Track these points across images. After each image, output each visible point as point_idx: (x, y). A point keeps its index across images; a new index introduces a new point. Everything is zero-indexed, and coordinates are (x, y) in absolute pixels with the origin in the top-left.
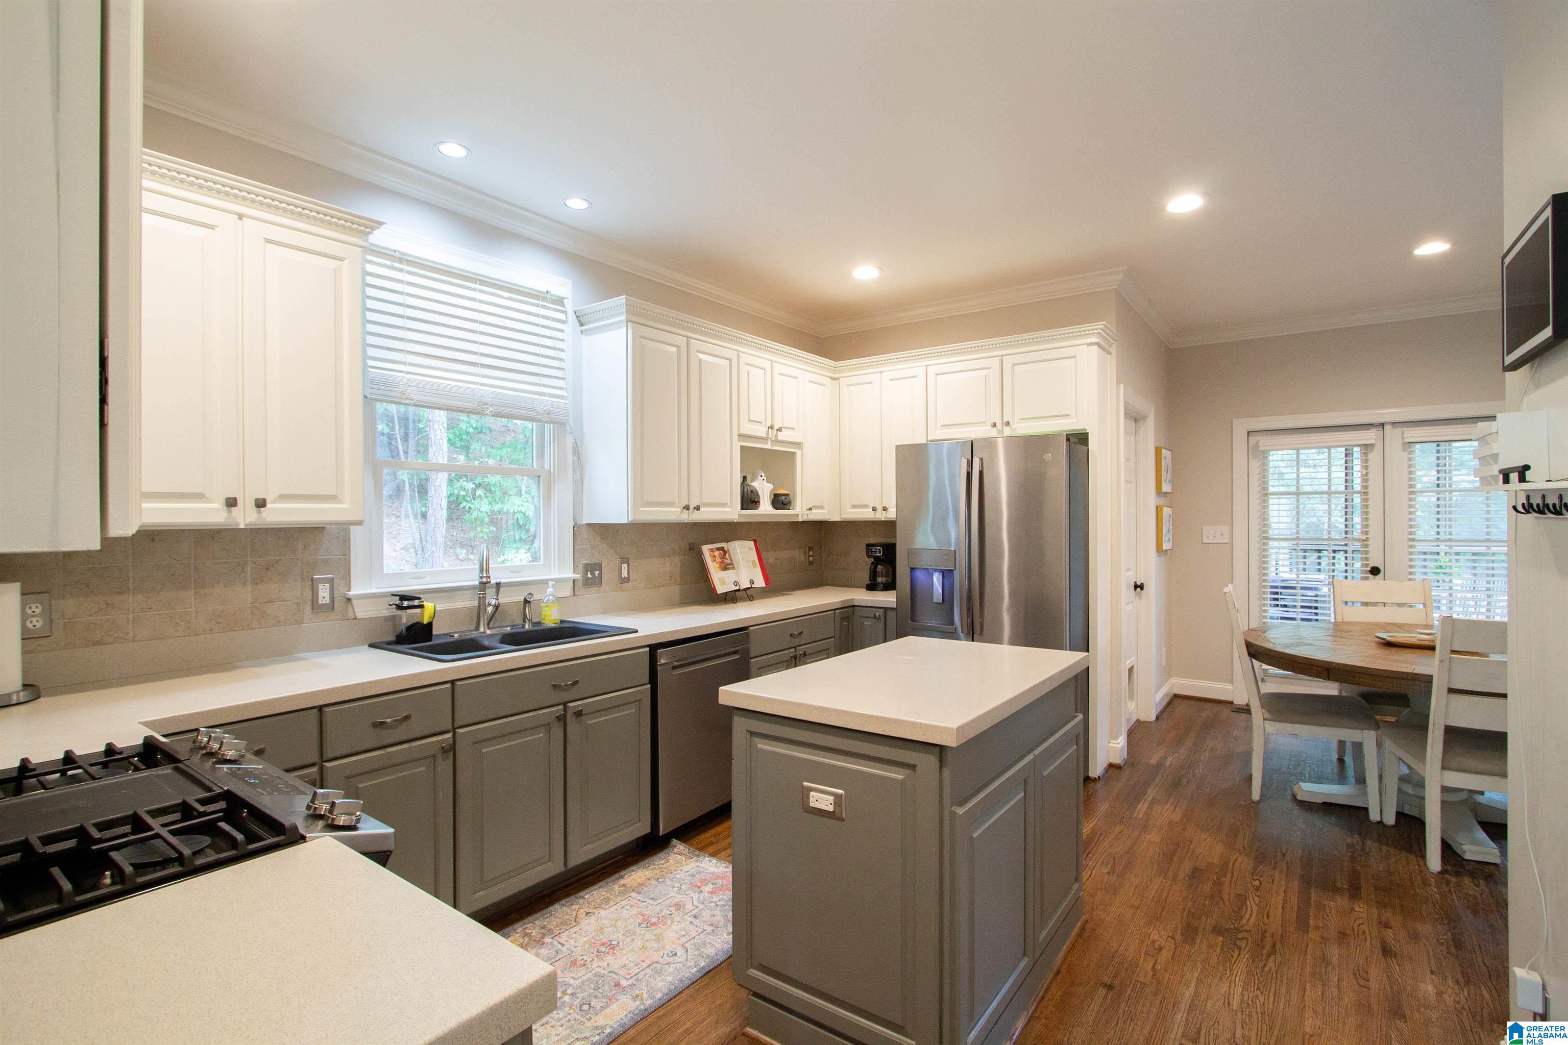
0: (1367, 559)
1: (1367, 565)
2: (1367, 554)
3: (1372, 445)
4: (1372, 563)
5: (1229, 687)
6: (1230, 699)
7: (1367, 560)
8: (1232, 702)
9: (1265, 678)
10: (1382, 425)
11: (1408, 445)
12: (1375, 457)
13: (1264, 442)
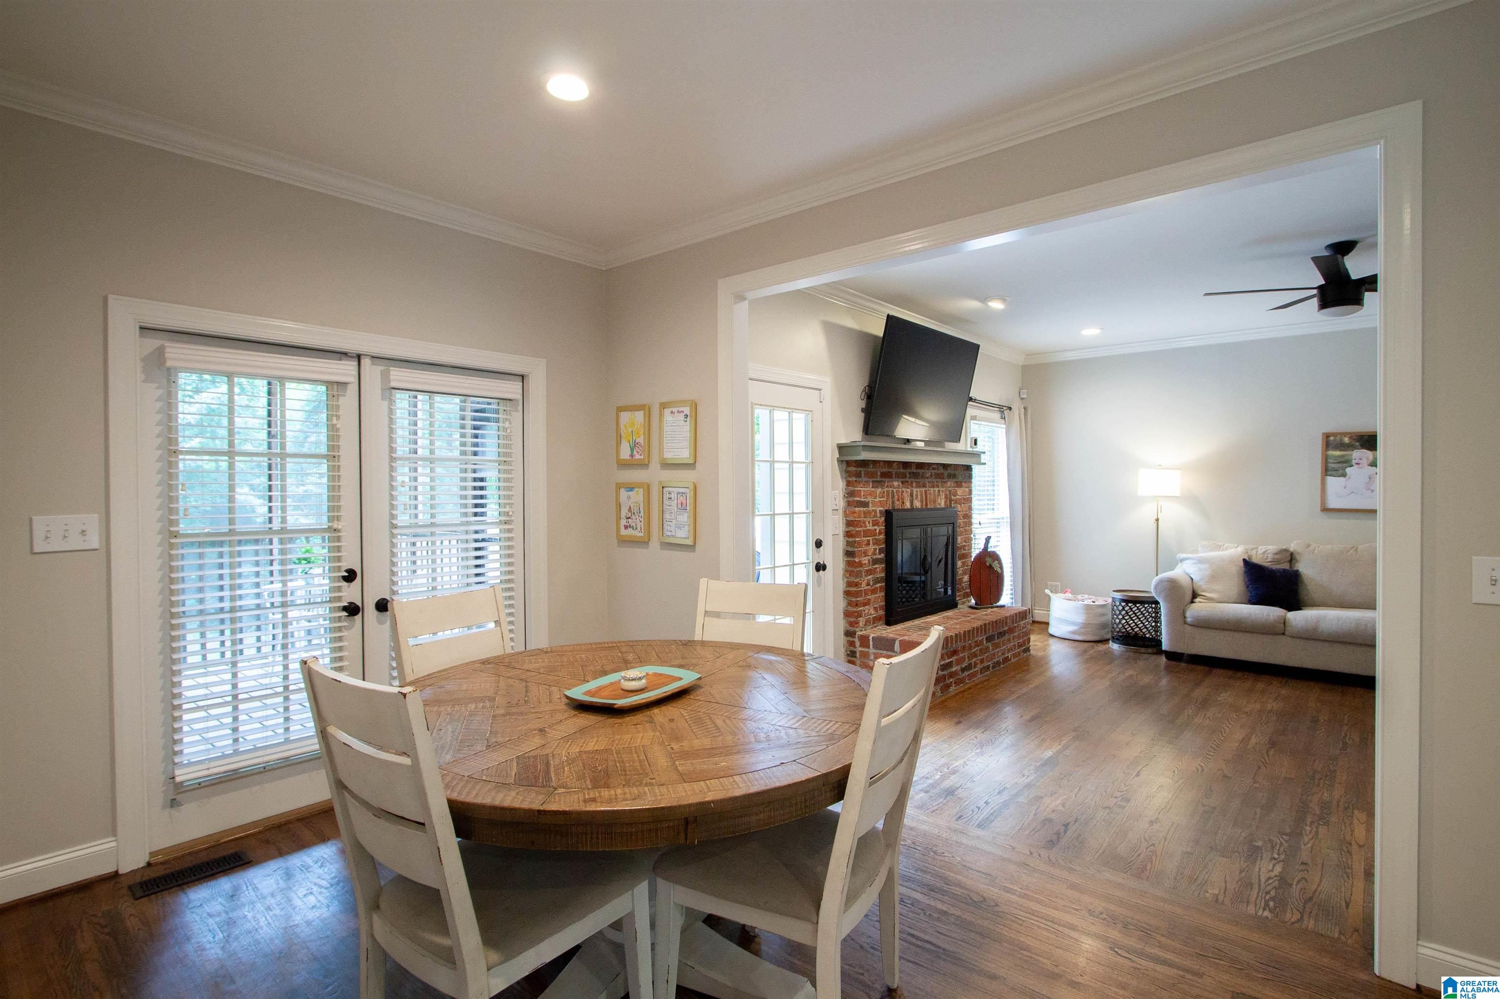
0: (339, 559)
1: (339, 569)
2: (339, 551)
3: (345, 384)
4: (346, 565)
5: (107, 844)
6: (109, 869)
7: (339, 561)
8: (116, 875)
9: (179, 797)
10: (359, 357)
11: (389, 390)
12: (348, 401)
13: (175, 351)
